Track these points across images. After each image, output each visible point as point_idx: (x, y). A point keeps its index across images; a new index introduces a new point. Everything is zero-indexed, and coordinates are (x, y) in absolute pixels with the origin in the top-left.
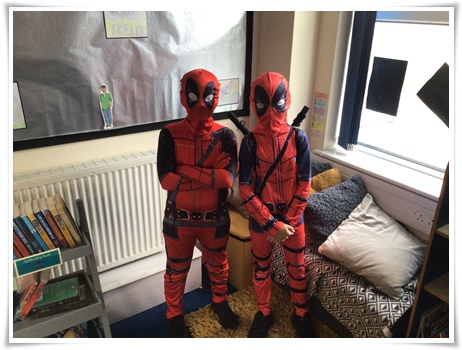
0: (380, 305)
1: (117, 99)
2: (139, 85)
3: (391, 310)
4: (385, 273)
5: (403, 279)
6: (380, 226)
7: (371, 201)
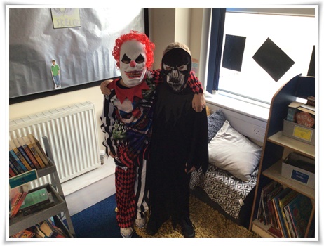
0: (238, 186)
1: (63, 69)
2: (77, 59)
3: (244, 189)
4: (239, 167)
5: (250, 170)
6: (235, 139)
7: (229, 125)
